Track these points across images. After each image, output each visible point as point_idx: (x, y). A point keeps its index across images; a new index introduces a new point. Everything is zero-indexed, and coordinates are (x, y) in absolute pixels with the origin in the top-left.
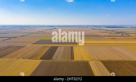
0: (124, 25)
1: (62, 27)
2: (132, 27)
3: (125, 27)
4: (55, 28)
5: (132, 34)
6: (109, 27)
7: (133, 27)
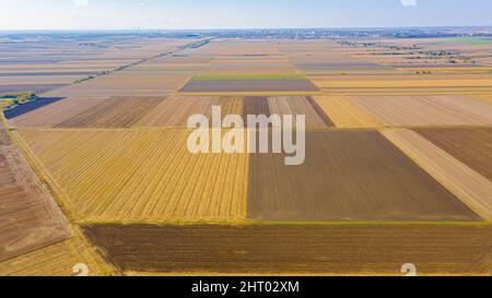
0: (449, 29)
1: (227, 36)
2: (480, 35)
3: (455, 35)
4: (207, 42)
5: (482, 57)
6: (398, 36)
7: (483, 34)
